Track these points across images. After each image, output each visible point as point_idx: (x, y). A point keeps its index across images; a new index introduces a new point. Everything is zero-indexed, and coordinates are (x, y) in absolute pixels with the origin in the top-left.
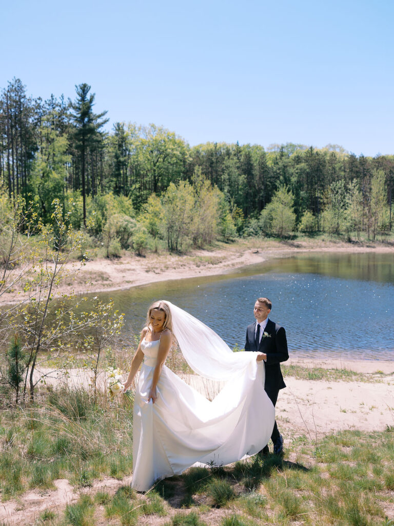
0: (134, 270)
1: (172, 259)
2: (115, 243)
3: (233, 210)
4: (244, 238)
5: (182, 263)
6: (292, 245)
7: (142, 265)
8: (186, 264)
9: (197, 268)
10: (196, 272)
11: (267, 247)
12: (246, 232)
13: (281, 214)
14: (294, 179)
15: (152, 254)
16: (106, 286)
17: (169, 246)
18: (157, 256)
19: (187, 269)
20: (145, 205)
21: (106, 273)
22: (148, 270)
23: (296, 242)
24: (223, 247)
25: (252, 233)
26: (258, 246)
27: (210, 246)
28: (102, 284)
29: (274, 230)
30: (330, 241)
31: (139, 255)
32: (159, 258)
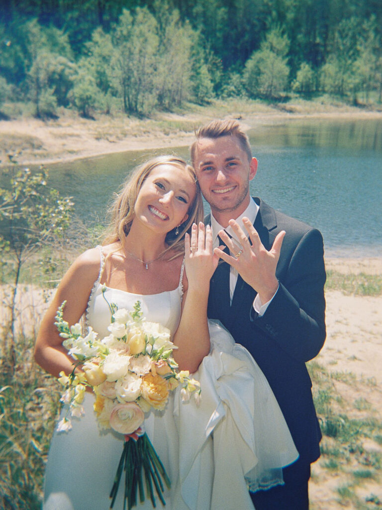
0: (78, 136)
1: (131, 123)
2: (48, 97)
3: (210, 60)
4: (223, 98)
5: (145, 130)
6: (284, 110)
7: (89, 129)
8: (150, 130)
9: (166, 136)
10: (164, 142)
11: (253, 112)
12: (226, 91)
13: (270, 66)
14: (290, 16)
15: (103, 115)
16: (38, 157)
17: (126, 106)
18: (110, 118)
19: (152, 137)
20: (88, 44)
21: (36, 139)
22: (99, 136)
23: (288, 105)
24: (197, 110)
25: (234, 92)
26: (240, 109)
27: (181, 108)
28: (31, 154)
29: (262, 89)
30: (332, 104)
31: (85, 115)
32: (112, 121)
